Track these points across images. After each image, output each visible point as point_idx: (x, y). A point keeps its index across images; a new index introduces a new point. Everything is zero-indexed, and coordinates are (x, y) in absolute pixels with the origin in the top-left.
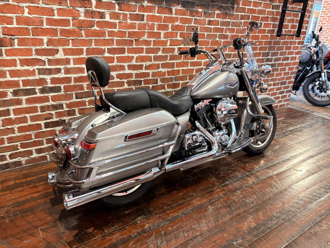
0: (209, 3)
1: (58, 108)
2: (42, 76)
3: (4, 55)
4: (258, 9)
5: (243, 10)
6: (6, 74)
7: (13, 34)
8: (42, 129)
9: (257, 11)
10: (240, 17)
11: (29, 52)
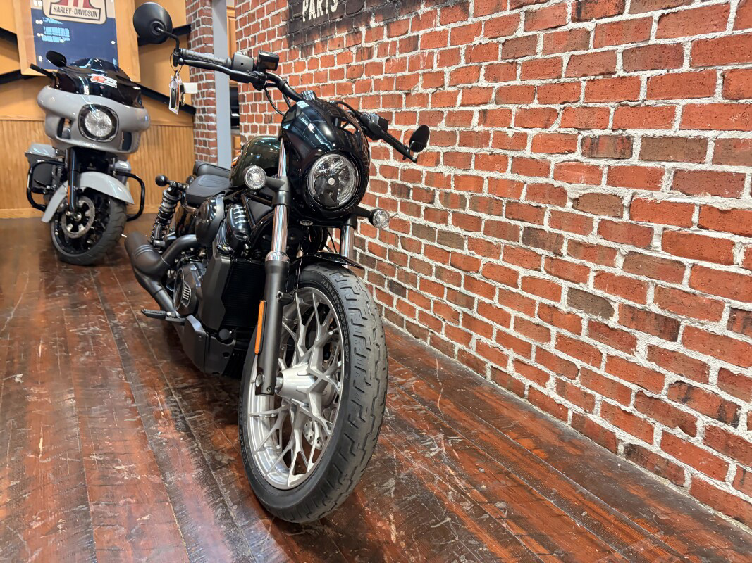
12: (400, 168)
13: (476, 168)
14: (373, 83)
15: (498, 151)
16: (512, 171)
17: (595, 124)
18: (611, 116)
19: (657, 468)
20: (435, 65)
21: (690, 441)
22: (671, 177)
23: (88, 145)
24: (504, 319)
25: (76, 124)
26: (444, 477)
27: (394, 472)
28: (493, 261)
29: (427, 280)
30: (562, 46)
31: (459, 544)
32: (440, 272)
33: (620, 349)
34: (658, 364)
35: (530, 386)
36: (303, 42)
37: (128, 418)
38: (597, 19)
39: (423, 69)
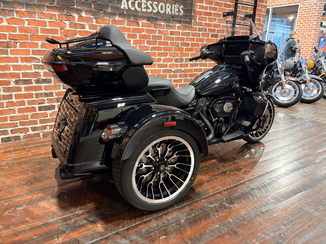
0: (170, 18)
1: (49, 95)
2: (37, 71)
3: (9, 54)
4: (213, 24)
5: (200, 24)
6: (10, 68)
7: (16, 39)
8: (36, 111)
9: (212, 25)
10: (198, 29)
11: (27, 52)
38: (175, 36)
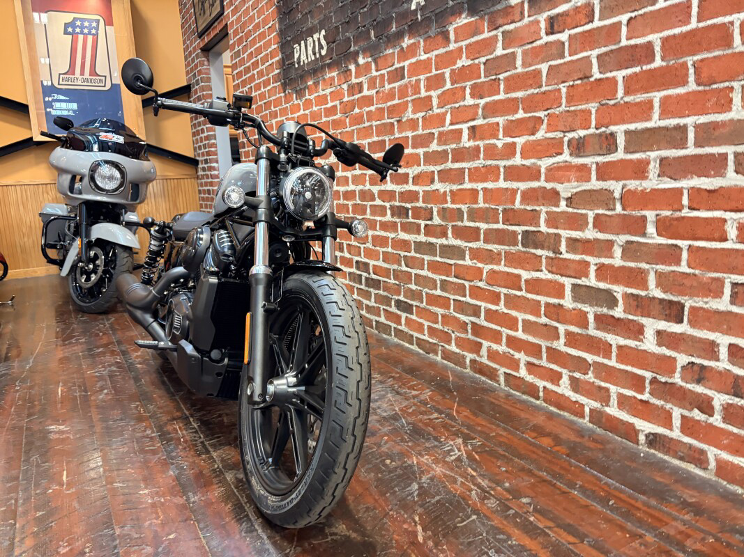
12: (397, 191)
13: (470, 181)
14: (365, 115)
15: (489, 162)
16: (505, 180)
17: (579, 125)
18: (593, 117)
19: (679, 453)
20: (423, 90)
21: (709, 422)
22: (658, 166)
23: (99, 198)
24: (512, 323)
25: (86, 180)
26: (467, 478)
27: (416, 478)
28: (495, 267)
29: (433, 295)
30: (539, 58)
31: (488, 540)
32: (445, 285)
33: (629, 338)
34: (668, 348)
35: (544, 387)
36: (297, 85)
37: (148, 446)
38: (569, 30)
39: (412, 96)
